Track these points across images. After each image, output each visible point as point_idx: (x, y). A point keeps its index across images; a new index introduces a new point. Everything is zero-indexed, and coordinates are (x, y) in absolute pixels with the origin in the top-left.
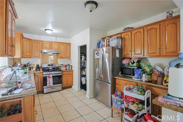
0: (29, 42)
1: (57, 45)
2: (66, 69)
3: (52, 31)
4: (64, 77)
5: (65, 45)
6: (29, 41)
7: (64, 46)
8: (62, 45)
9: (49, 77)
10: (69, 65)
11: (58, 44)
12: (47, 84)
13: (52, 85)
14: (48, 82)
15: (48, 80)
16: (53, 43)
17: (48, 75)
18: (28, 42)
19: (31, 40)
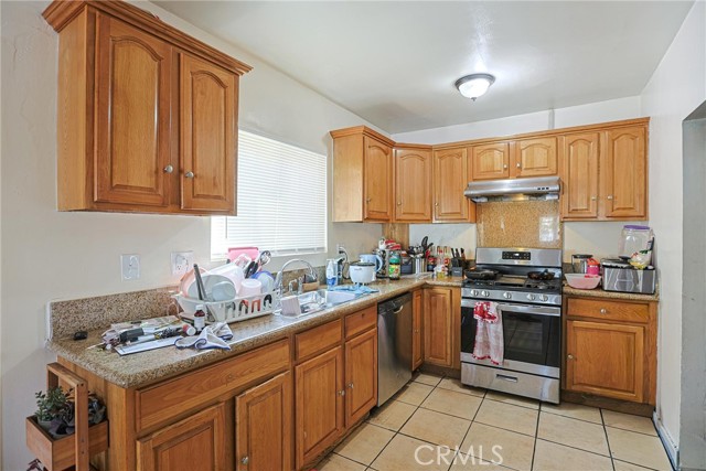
0: (423, 159)
1: (548, 148)
2: (600, 287)
3: (491, 78)
4: (580, 334)
5: (605, 136)
6: (421, 153)
7: (593, 145)
8: (581, 145)
9: (483, 314)
10: (626, 260)
11: (551, 142)
12: (477, 345)
13: (497, 356)
14: (479, 338)
15: (480, 325)
16: (523, 144)
17: (478, 304)
18: (417, 160)
19: (428, 149)
